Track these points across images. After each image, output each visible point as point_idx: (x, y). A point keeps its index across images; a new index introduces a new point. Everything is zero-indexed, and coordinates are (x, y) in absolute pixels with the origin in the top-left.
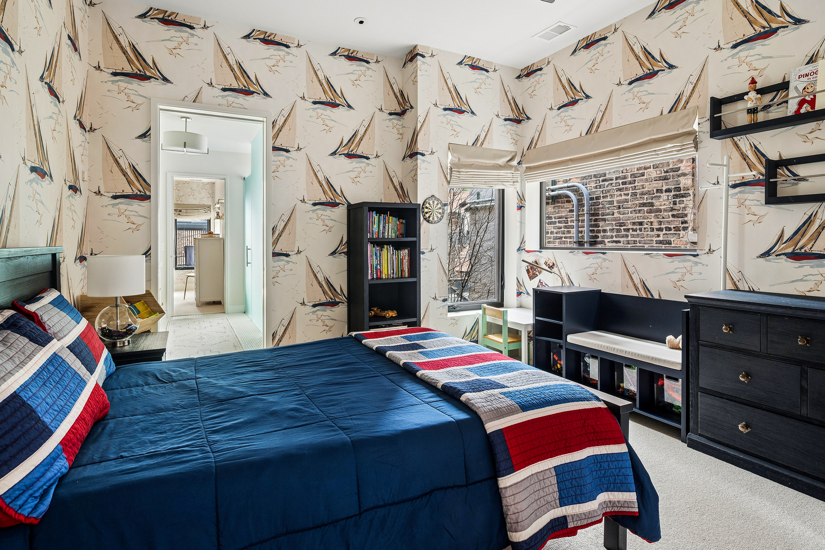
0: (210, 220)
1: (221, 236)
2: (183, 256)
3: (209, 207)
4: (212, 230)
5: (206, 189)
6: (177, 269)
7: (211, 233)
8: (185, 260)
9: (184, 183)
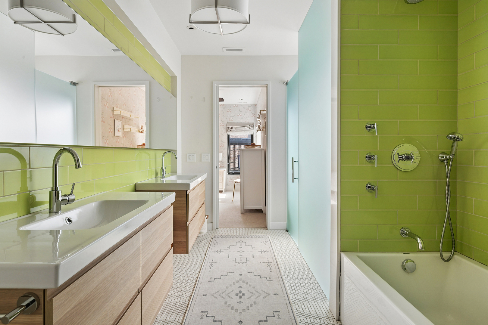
0: (253, 135)
1: (262, 147)
2: (237, 162)
3: (252, 124)
4: (254, 142)
5: (250, 110)
6: (229, 173)
7: (253, 145)
8: (238, 164)
9: (234, 106)
